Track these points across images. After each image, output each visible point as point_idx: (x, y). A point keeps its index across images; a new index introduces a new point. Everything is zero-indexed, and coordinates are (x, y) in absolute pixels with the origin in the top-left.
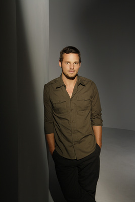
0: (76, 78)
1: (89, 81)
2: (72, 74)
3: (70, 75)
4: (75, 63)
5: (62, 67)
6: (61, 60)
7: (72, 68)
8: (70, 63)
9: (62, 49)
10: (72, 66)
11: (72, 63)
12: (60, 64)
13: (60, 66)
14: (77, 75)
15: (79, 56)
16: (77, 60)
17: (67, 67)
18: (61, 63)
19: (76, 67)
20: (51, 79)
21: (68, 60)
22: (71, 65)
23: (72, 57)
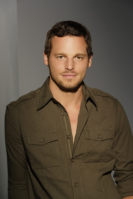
0: (80, 89)
1: (107, 97)
2: (70, 80)
3: (67, 84)
4: (78, 56)
5: (49, 65)
6: (48, 50)
7: (70, 67)
8: (65, 56)
9: (50, 28)
10: (70, 63)
11: (70, 56)
12: (46, 58)
13: (46, 63)
14: (82, 83)
16: (82, 51)
17: (59, 66)
18: (48, 57)
19: (80, 66)
20: (24, 91)
21: (61, 51)
22: (67, 62)
23: (70, 45)
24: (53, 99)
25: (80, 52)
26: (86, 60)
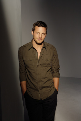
0: (42, 44)
2: (40, 41)
3: (38, 42)
4: (43, 34)
5: (33, 35)
6: (33, 30)
7: (40, 37)
8: (39, 33)
10: (41, 35)
12: (32, 32)
13: (32, 34)
14: (43, 42)
15: (46, 29)
17: (37, 36)
19: (43, 37)
21: (38, 31)
24: (33, 47)
25: (44, 32)
26: (45, 35)
